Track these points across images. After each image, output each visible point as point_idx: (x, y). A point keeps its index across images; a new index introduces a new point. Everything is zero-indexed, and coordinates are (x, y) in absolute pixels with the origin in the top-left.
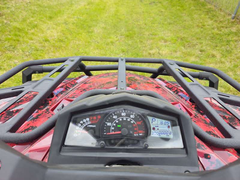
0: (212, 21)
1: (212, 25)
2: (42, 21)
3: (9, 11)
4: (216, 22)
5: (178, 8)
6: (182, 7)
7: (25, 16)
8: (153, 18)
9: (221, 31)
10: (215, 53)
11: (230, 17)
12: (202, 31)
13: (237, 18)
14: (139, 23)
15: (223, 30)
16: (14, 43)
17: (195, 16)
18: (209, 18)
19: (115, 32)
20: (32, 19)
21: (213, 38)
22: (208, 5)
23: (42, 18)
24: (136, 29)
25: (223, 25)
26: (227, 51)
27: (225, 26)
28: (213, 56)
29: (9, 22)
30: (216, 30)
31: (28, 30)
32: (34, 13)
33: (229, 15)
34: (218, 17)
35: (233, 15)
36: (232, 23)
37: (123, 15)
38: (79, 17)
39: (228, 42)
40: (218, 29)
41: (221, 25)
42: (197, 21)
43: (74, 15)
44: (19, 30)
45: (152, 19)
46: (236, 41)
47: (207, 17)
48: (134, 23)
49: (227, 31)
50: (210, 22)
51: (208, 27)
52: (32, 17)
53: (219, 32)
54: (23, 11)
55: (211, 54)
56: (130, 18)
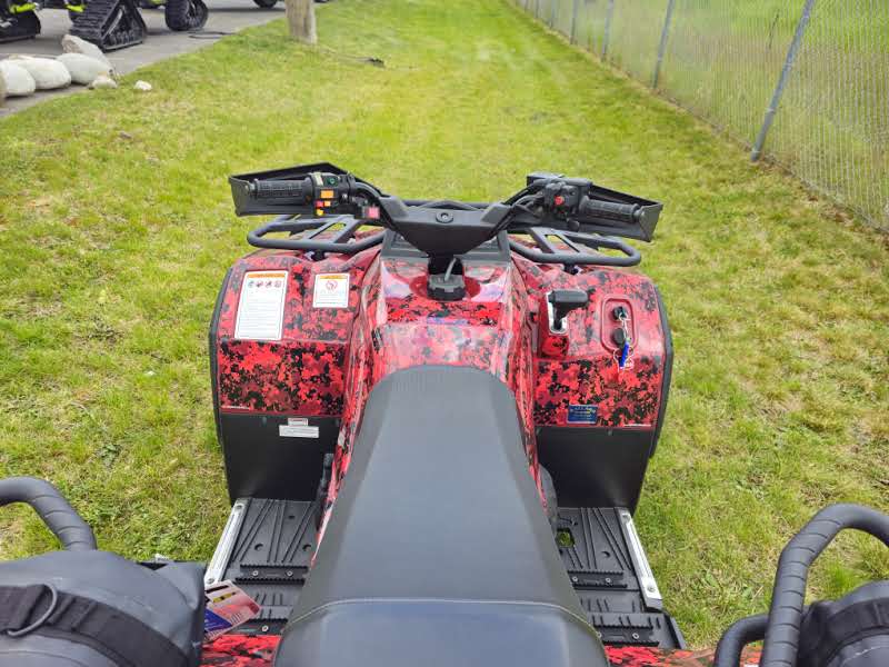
0: (699, 167)
1: (697, 177)
2: (236, 157)
3: (149, 133)
4: (710, 170)
5: (611, 130)
6: (623, 127)
7: (194, 144)
8: (539, 157)
9: (715, 190)
10: (688, 241)
11: (747, 157)
12: (668, 190)
13: (764, 159)
14: (497, 170)
15: (723, 189)
16: (180, 207)
17: (656, 153)
18: (693, 157)
19: (431, 190)
20: (211, 153)
21: (691, 206)
22: (697, 122)
23: (237, 151)
24: (488, 185)
25: (725, 177)
26: (720, 238)
27: (731, 177)
28: (682, 248)
29: (157, 160)
30: (704, 187)
31: (208, 178)
32: (214, 140)
33: (748, 150)
34: (716, 156)
35: (754, 151)
36: (750, 171)
37: (455, 147)
38: (332, 151)
39: (729, 216)
40: (709, 185)
41: (721, 175)
42: (659, 165)
43: (317, 146)
44: (187, 178)
45: (534, 159)
46: (748, 215)
47: (688, 155)
48: (485, 168)
49: (733, 190)
50: (693, 168)
51: (685, 181)
52: (211, 148)
53: (712, 194)
54: (183, 133)
55: (676, 244)
56: (474, 156)
